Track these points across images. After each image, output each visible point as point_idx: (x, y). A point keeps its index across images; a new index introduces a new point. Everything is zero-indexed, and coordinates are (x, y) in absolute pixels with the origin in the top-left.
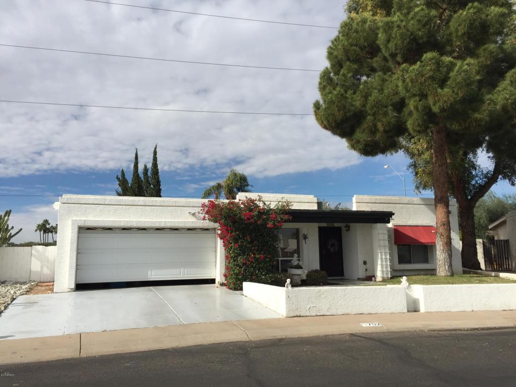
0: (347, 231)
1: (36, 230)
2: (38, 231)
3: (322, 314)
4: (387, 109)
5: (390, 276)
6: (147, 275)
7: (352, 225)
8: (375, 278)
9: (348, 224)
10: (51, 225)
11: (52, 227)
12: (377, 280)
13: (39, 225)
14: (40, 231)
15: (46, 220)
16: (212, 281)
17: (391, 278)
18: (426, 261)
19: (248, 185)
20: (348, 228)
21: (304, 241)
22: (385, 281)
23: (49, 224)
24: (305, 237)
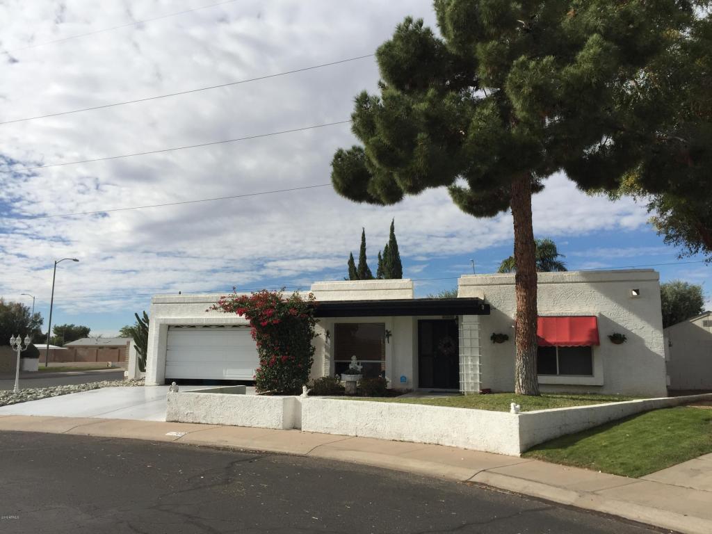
5: (478, 391)
18: (589, 371)
19: (556, 255)
21: (387, 340)
24: (389, 335)
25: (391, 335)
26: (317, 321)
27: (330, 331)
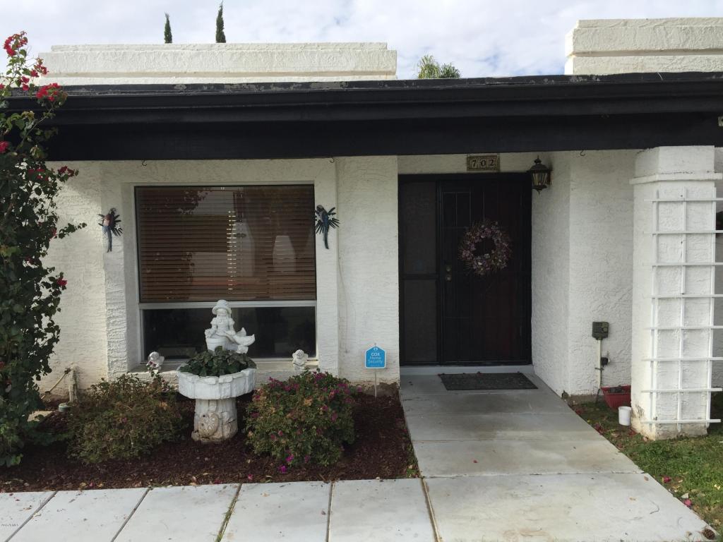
0: (538, 188)
24: (328, 222)
25: (334, 222)
26: (65, 175)
27: (120, 212)
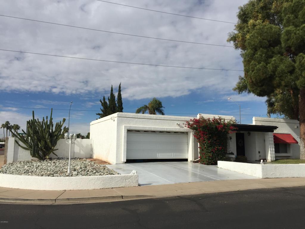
0: (249, 135)
1: (1, 128)
2: (3, 128)
3: (277, 177)
4: (287, 75)
5: (274, 159)
6: (157, 156)
7: (252, 132)
8: (266, 160)
9: (250, 132)
10: (10, 125)
11: (11, 126)
12: (268, 161)
13: (3, 125)
14: (4, 128)
15: (8, 121)
16: (186, 160)
17: (275, 160)
18: (286, 152)
19: (162, 107)
20: (249, 134)
21: (230, 140)
22: (272, 162)
23: (9, 124)
25: (232, 139)
